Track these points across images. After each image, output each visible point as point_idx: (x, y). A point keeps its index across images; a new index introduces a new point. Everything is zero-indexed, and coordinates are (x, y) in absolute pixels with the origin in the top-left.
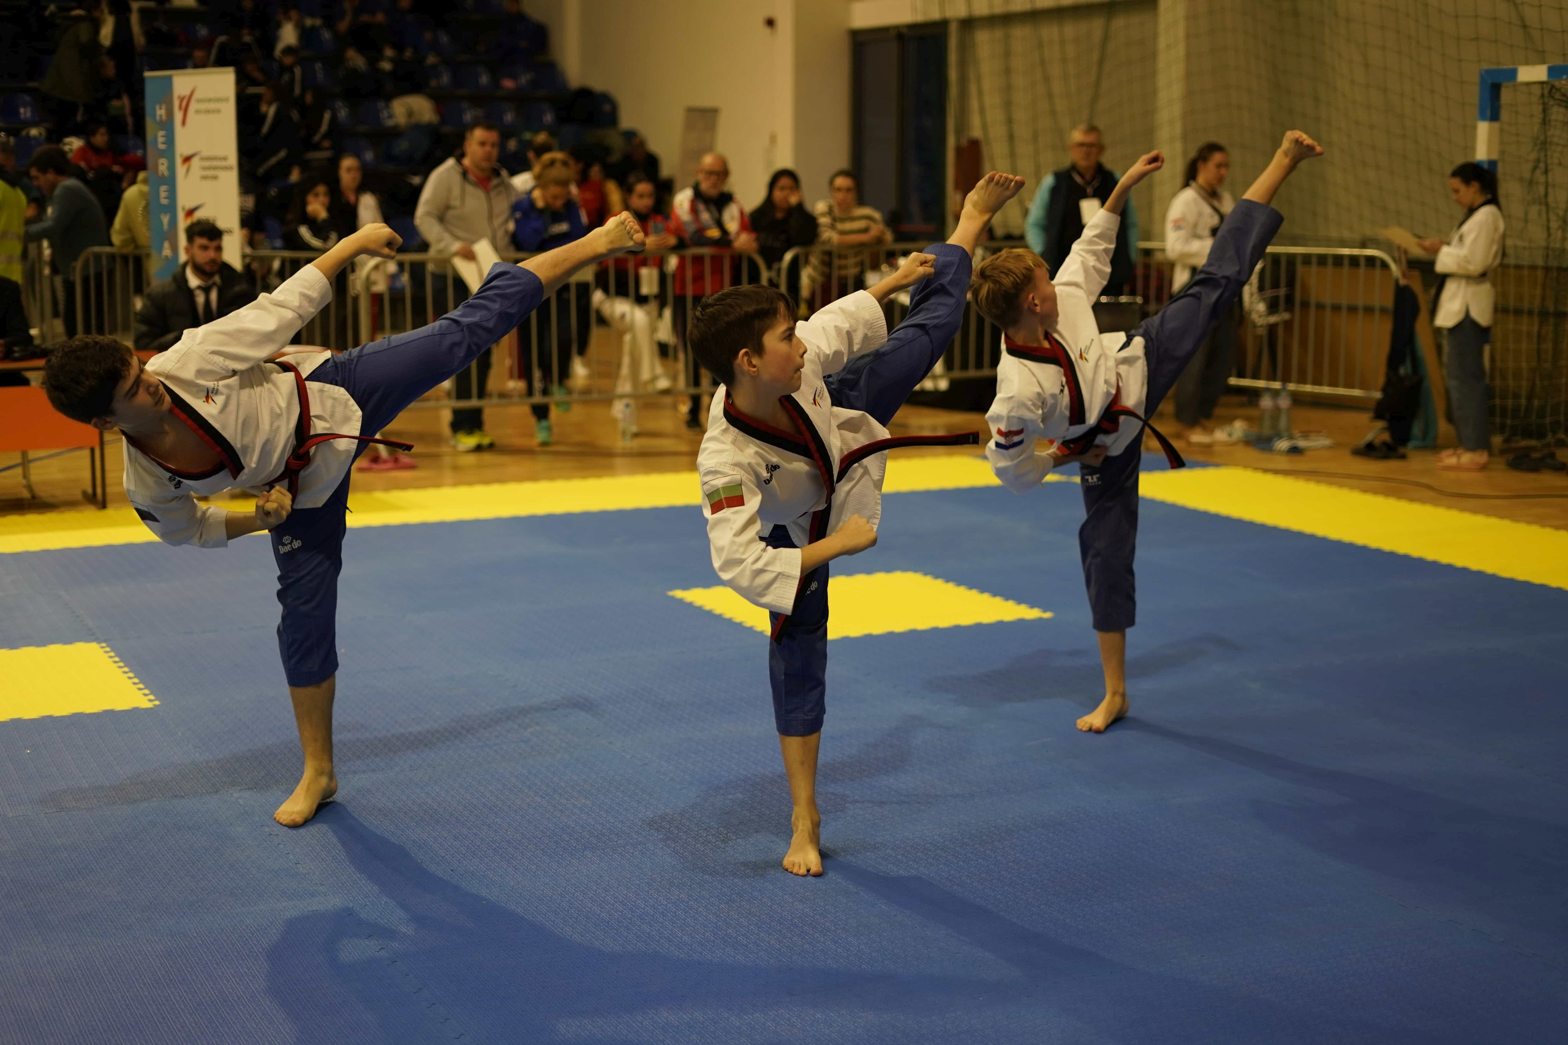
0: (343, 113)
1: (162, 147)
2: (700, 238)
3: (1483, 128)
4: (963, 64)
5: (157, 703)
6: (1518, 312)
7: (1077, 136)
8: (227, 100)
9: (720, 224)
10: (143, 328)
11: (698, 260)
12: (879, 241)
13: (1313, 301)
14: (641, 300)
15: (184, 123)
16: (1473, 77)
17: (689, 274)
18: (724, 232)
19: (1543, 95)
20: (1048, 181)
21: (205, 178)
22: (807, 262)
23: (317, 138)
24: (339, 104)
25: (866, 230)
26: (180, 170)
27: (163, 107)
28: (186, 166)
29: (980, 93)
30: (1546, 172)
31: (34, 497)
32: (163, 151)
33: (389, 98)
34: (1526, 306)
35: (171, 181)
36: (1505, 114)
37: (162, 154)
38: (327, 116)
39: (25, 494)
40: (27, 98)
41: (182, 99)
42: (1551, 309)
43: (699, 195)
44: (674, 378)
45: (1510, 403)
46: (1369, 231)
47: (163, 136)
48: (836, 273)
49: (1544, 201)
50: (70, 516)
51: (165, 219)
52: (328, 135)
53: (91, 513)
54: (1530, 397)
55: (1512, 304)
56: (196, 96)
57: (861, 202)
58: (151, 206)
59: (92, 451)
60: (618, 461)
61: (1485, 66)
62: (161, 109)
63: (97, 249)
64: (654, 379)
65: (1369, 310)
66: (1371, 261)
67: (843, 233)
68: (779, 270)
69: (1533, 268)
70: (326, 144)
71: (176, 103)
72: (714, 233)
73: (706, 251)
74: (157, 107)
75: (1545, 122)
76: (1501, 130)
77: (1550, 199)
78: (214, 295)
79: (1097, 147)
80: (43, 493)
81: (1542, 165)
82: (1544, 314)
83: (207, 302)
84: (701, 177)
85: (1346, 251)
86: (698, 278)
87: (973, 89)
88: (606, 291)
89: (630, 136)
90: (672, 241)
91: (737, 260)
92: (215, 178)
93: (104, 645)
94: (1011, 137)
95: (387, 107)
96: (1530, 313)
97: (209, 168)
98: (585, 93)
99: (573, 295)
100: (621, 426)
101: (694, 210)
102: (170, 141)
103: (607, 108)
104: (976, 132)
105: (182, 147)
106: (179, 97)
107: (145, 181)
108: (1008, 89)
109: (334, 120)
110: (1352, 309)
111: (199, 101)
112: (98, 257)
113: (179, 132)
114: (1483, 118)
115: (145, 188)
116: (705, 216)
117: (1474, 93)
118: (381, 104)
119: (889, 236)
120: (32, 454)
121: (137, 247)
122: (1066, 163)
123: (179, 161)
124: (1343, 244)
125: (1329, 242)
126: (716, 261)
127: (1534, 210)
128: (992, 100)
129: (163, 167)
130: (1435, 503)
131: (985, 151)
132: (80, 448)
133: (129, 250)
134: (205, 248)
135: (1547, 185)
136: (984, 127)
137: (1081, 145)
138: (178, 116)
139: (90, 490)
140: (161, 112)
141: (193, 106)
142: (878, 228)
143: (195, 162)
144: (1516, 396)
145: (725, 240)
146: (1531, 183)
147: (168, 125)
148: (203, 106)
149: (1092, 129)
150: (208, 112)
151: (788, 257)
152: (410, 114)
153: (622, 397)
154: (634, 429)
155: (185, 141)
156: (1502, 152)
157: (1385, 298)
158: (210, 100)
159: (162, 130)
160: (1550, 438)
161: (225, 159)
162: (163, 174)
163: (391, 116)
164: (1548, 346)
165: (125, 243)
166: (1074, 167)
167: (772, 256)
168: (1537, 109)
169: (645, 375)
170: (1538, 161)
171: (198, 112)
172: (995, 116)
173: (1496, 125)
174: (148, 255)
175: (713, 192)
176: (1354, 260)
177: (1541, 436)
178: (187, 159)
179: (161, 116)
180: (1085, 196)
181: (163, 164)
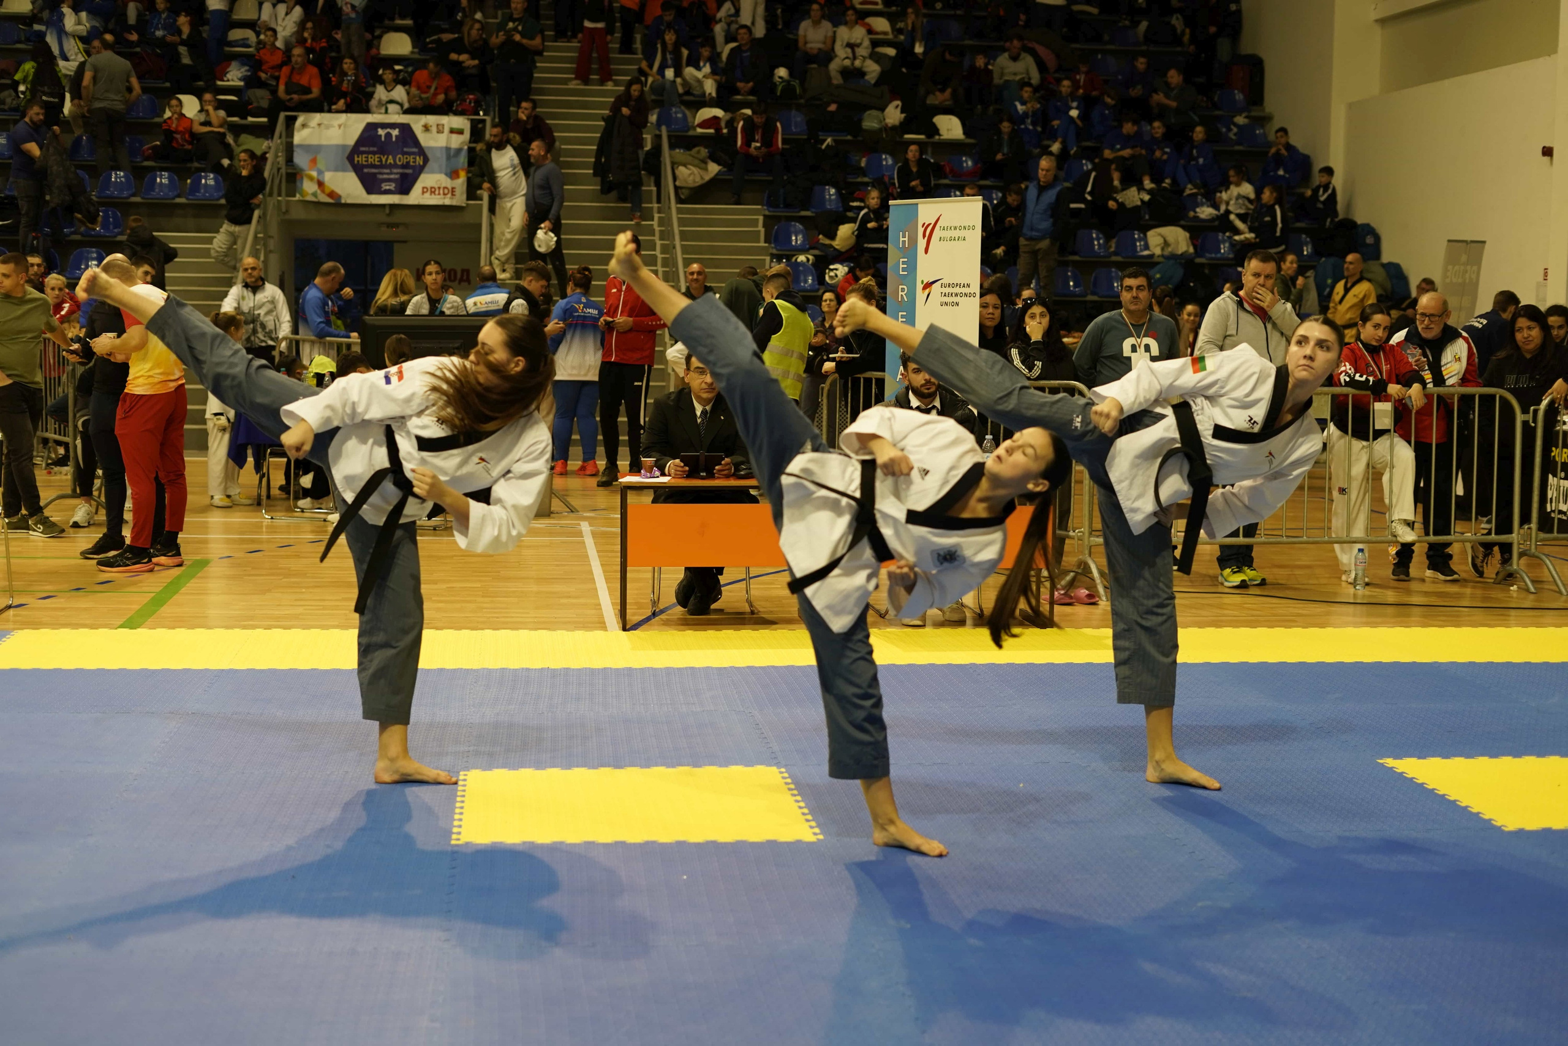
1: (903, 273)
5: (821, 837)
15: (926, 251)
21: (944, 303)
26: (920, 295)
27: (907, 234)
28: (926, 292)
32: (903, 277)
35: (910, 307)
37: (902, 280)
40: (799, 226)
41: (926, 227)
47: (904, 263)
62: (904, 235)
71: (921, 230)
74: (901, 235)
92: (956, 303)
93: (783, 770)
95: (1143, 237)
97: (949, 295)
98: (1349, 225)
102: (912, 267)
103: (1369, 240)
105: (924, 274)
106: (923, 225)
111: (944, 229)
113: (922, 260)
123: (919, 287)
129: (903, 293)
138: (922, 243)
140: (904, 239)
143: (936, 288)
147: (910, 253)
148: (948, 234)
150: (952, 239)
151: (1545, 401)
152: (1167, 245)
155: (927, 268)
158: (955, 228)
159: (904, 256)
161: (966, 286)
162: (903, 301)
163: (1147, 247)
171: (942, 240)
178: (928, 285)
179: (904, 243)
181: (903, 290)
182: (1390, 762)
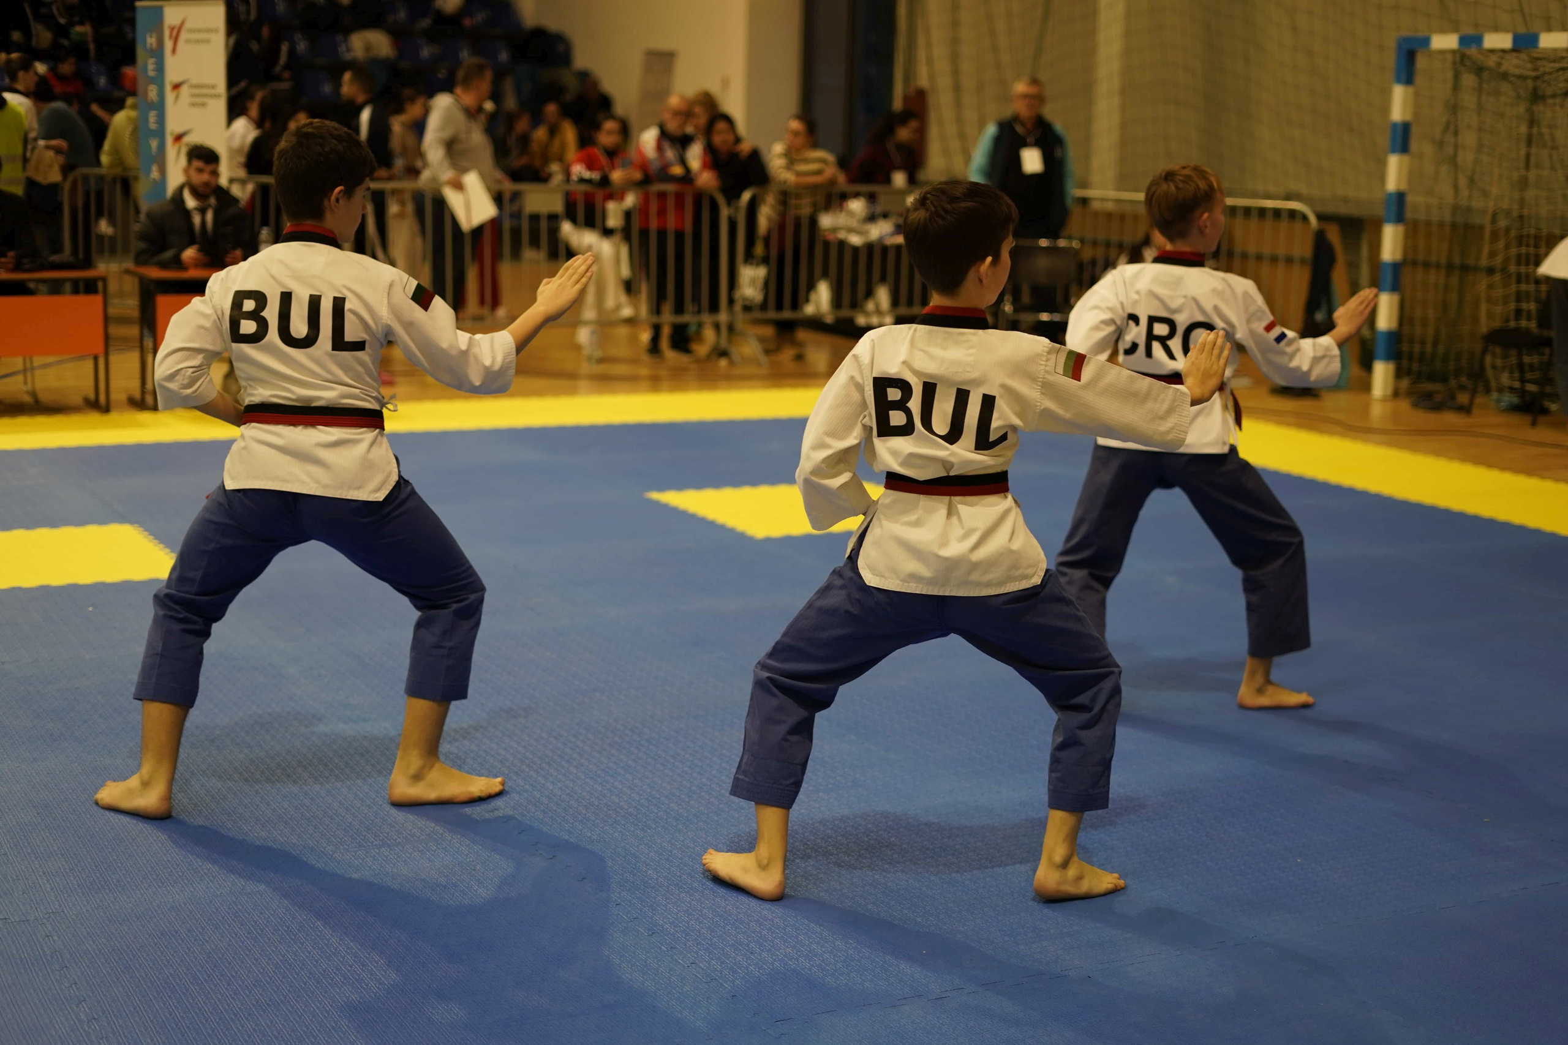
0: (302, 46)
1: (151, 73)
2: (664, 175)
3: (1399, 93)
4: (911, 15)
6: (1426, 265)
7: (1021, 87)
8: (216, 31)
9: (683, 162)
10: (142, 245)
11: (662, 196)
12: (832, 182)
13: (1238, 249)
14: (607, 232)
15: (174, 51)
16: (1391, 43)
17: (654, 208)
18: (688, 170)
19: (1454, 63)
20: (991, 130)
21: (193, 105)
22: (763, 201)
23: (278, 69)
24: (298, 36)
25: (819, 172)
26: (170, 96)
27: (154, 35)
28: (175, 92)
29: (929, 45)
30: (1456, 133)
31: (37, 401)
32: (153, 78)
33: (347, 32)
34: (1433, 259)
35: (160, 107)
36: (1419, 79)
37: (152, 80)
38: (285, 48)
39: (27, 399)
41: (172, 29)
42: (1457, 261)
43: (664, 135)
44: (636, 308)
45: (1417, 349)
46: (1293, 186)
47: (153, 64)
48: (792, 213)
49: (1453, 162)
50: (75, 419)
51: (154, 144)
52: (287, 67)
53: (95, 417)
54: (1436, 343)
55: (1421, 257)
56: (187, 25)
57: (815, 145)
58: (138, 130)
59: (96, 359)
60: (583, 384)
61: (1404, 33)
62: (151, 37)
63: (85, 170)
64: (618, 307)
65: (1289, 260)
66: (1292, 214)
67: (799, 174)
68: (737, 209)
69: (1441, 224)
70: (286, 75)
71: (167, 33)
72: (677, 170)
73: (670, 188)
74: (148, 36)
75: (1456, 87)
76: (1417, 95)
77: (1460, 159)
78: (210, 216)
79: (1038, 99)
80: (44, 397)
81: (1452, 128)
82: (1450, 267)
83: (203, 223)
84: (667, 117)
85: (1269, 204)
86: (662, 212)
87: (921, 40)
88: (574, 221)
89: (584, 76)
90: (638, 176)
91: (699, 197)
92: (204, 105)
94: (957, 88)
95: (346, 40)
96: (1438, 266)
97: (197, 96)
98: (540, 33)
99: (544, 225)
100: (586, 352)
101: (659, 148)
102: (160, 68)
103: (561, 47)
104: (923, 82)
105: (172, 75)
106: (169, 27)
107: (134, 107)
108: (954, 42)
109: (292, 52)
110: (1274, 260)
111: (190, 31)
112: (86, 178)
113: (170, 61)
114: (1399, 81)
115: (133, 114)
116: (670, 154)
117: (1391, 59)
118: (339, 38)
119: (841, 178)
120: (38, 361)
121: (125, 169)
122: (1008, 112)
123: (168, 88)
124: (1268, 197)
125: (1255, 195)
126: (679, 198)
127: (1444, 169)
128: (940, 51)
129: (152, 93)
130: (1343, 435)
131: (931, 100)
132: (82, 358)
133: (118, 171)
134: (200, 171)
135: (1456, 146)
136: (932, 77)
137: (1025, 96)
138: (168, 45)
139: (92, 396)
140: (151, 41)
141: (183, 36)
142: (831, 171)
143: (185, 90)
144: (1423, 343)
145: (688, 178)
146: (1441, 144)
147: (158, 54)
148: (193, 36)
149: (1034, 82)
150: (198, 41)
151: (746, 196)
152: (368, 48)
153: (587, 323)
154: (598, 354)
155: (175, 68)
156: (1416, 114)
157: (1303, 248)
158: (200, 31)
159: (152, 57)
160: (1453, 383)
161: (213, 87)
162: (152, 100)
163: (348, 50)
164: (1453, 297)
165: (112, 166)
166: (1016, 119)
167: (732, 195)
168: (1450, 75)
169: (610, 302)
170: (1448, 124)
171: (188, 41)
172: (942, 66)
173: (1410, 89)
174: (136, 178)
175: (678, 133)
176: (1277, 213)
177: (1444, 379)
178: (177, 87)
179: (151, 44)
180: (1025, 145)
181: (152, 90)
182: (655, 496)
